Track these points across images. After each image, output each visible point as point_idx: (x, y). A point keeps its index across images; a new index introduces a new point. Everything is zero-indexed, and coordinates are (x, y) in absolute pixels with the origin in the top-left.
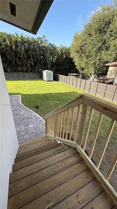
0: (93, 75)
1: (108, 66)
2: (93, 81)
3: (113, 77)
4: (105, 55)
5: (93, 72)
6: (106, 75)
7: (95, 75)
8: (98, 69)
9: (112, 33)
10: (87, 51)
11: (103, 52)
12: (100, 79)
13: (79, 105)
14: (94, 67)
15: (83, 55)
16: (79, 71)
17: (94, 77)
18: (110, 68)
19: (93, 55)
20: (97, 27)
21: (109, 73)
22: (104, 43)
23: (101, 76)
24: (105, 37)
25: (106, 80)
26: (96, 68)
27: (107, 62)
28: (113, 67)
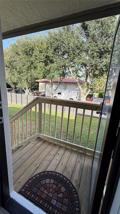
0: (27, 89)
1: (38, 82)
2: (29, 94)
3: (43, 91)
4: (34, 73)
5: (27, 87)
6: (38, 89)
7: (29, 89)
8: (31, 84)
9: (37, 58)
10: (18, 68)
11: (32, 70)
12: (35, 93)
13: (36, 105)
14: (27, 82)
15: (14, 70)
16: (11, 85)
17: (29, 91)
18: (40, 84)
19: (25, 72)
20: (23, 49)
21: (40, 88)
22: (32, 63)
23: (34, 91)
24: (32, 59)
25: (40, 93)
26: (29, 83)
27: (37, 79)
28: (42, 83)
